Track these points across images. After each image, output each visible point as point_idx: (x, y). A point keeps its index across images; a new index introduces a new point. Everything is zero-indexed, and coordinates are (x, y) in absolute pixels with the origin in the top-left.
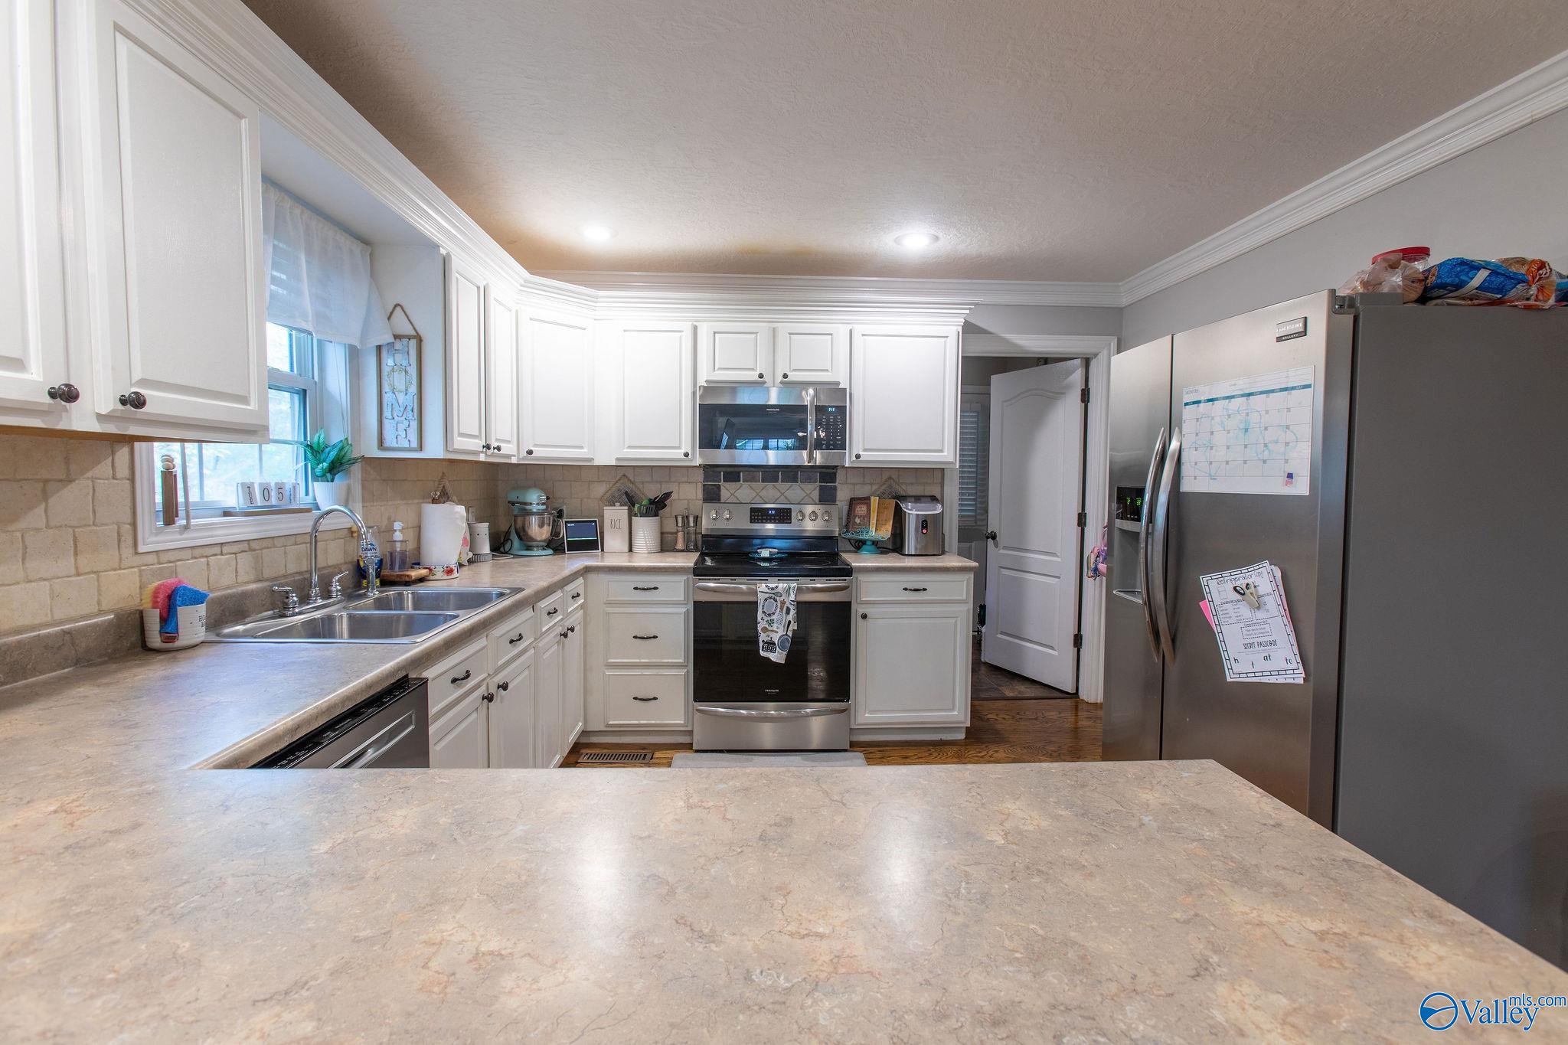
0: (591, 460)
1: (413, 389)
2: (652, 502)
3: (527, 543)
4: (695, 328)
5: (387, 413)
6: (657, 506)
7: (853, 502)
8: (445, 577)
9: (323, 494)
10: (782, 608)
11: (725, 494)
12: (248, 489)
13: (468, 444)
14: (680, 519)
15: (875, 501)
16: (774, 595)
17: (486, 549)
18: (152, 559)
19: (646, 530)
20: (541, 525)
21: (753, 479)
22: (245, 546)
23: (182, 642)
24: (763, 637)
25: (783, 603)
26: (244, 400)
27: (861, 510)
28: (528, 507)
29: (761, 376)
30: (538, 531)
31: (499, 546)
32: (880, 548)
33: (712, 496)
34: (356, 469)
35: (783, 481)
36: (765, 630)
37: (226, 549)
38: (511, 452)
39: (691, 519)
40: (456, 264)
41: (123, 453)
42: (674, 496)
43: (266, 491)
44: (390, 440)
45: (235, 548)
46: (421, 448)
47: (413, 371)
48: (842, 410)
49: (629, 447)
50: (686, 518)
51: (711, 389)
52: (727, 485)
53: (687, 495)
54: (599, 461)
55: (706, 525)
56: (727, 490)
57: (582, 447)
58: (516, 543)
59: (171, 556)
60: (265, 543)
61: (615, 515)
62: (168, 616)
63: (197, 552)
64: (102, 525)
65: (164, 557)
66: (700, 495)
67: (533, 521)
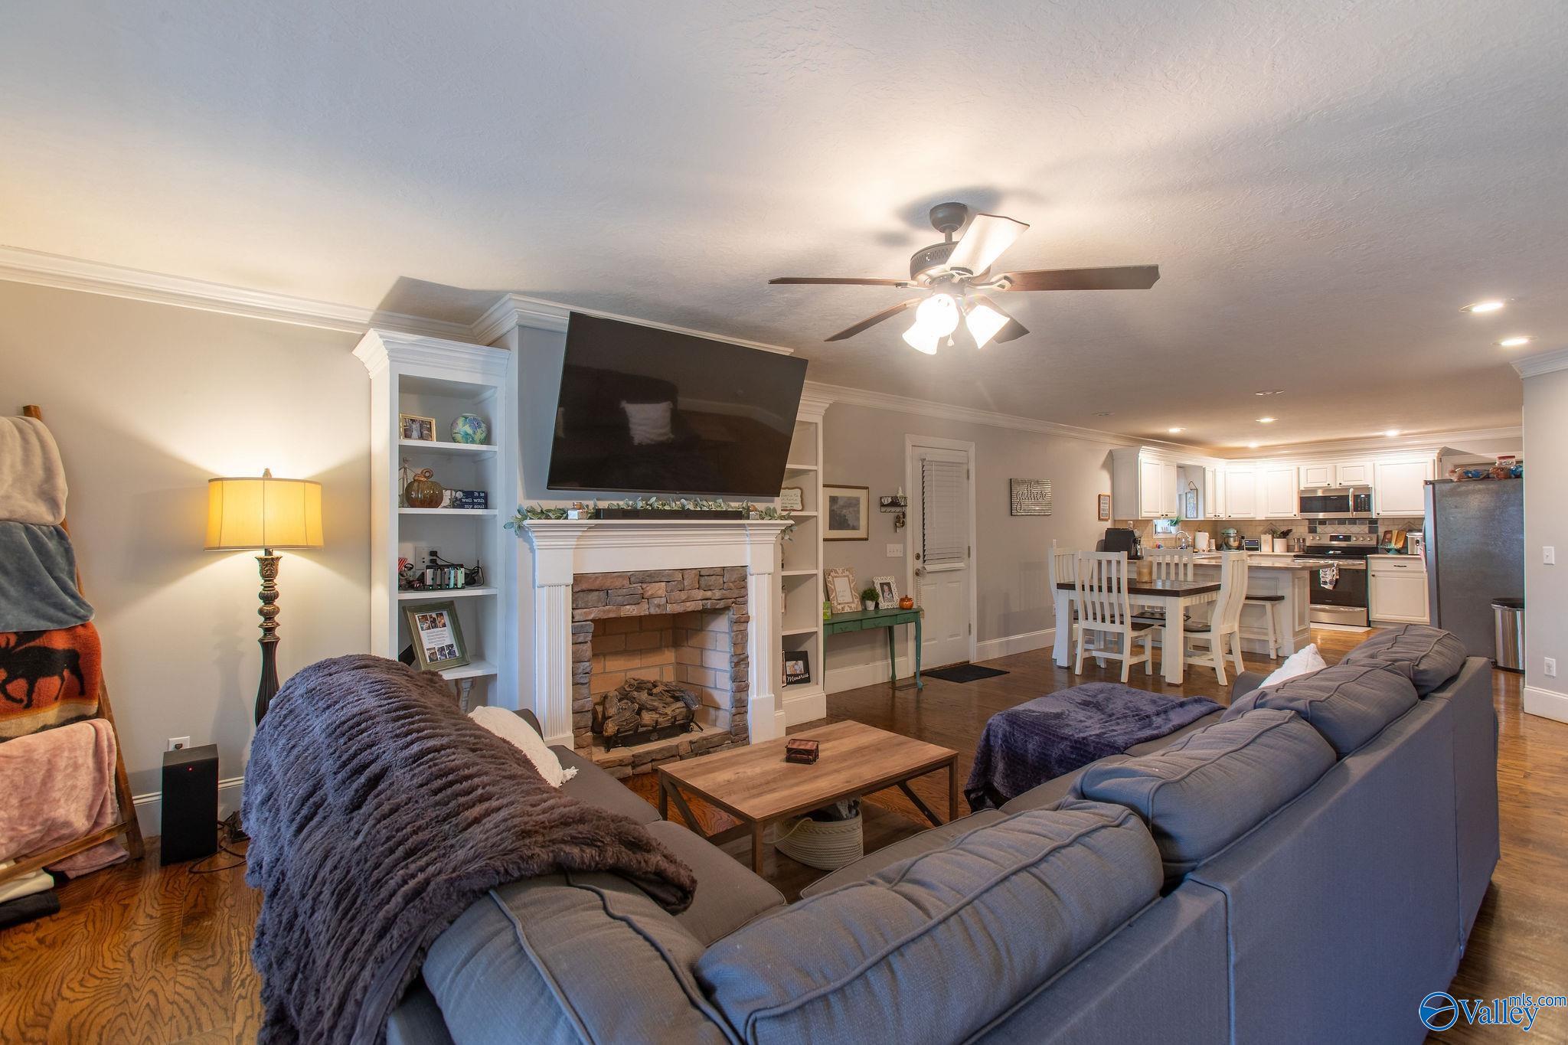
1: (1195, 502)
2: (1282, 533)
3: (1229, 548)
4: (1300, 469)
5: (1188, 508)
6: (1285, 534)
7: (1386, 533)
9: (1173, 529)
11: (1318, 530)
13: (1210, 516)
14: (1296, 539)
15: (1395, 533)
16: (1327, 565)
17: (1215, 548)
19: (1280, 545)
20: (1235, 541)
21: (1334, 524)
24: (1322, 579)
27: (1388, 536)
28: (1230, 534)
29: (1328, 485)
30: (1233, 543)
31: (1219, 548)
32: (1399, 551)
33: (1312, 530)
34: (1180, 524)
35: (1348, 524)
36: (1323, 577)
38: (1223, 517)
39: (1302, 539)
40: (1208, 470)
42: (1294, 531)
44: (1189, 516)
46: (1197, 517)
47: (1195, 498)
48: (1368, 496)
49: (1271, 513)
50: (1299, 538)
51: (1306, 491)
52: (1320, 526)
53: (1301, 531)
54: (1258, 518)
55: (1310, 541)
56: (1320, 528)
57: (1251, 513)
58: (1225, 547)
61: (1266, 538)
66: (1307, 531)
67: (1232, 539)
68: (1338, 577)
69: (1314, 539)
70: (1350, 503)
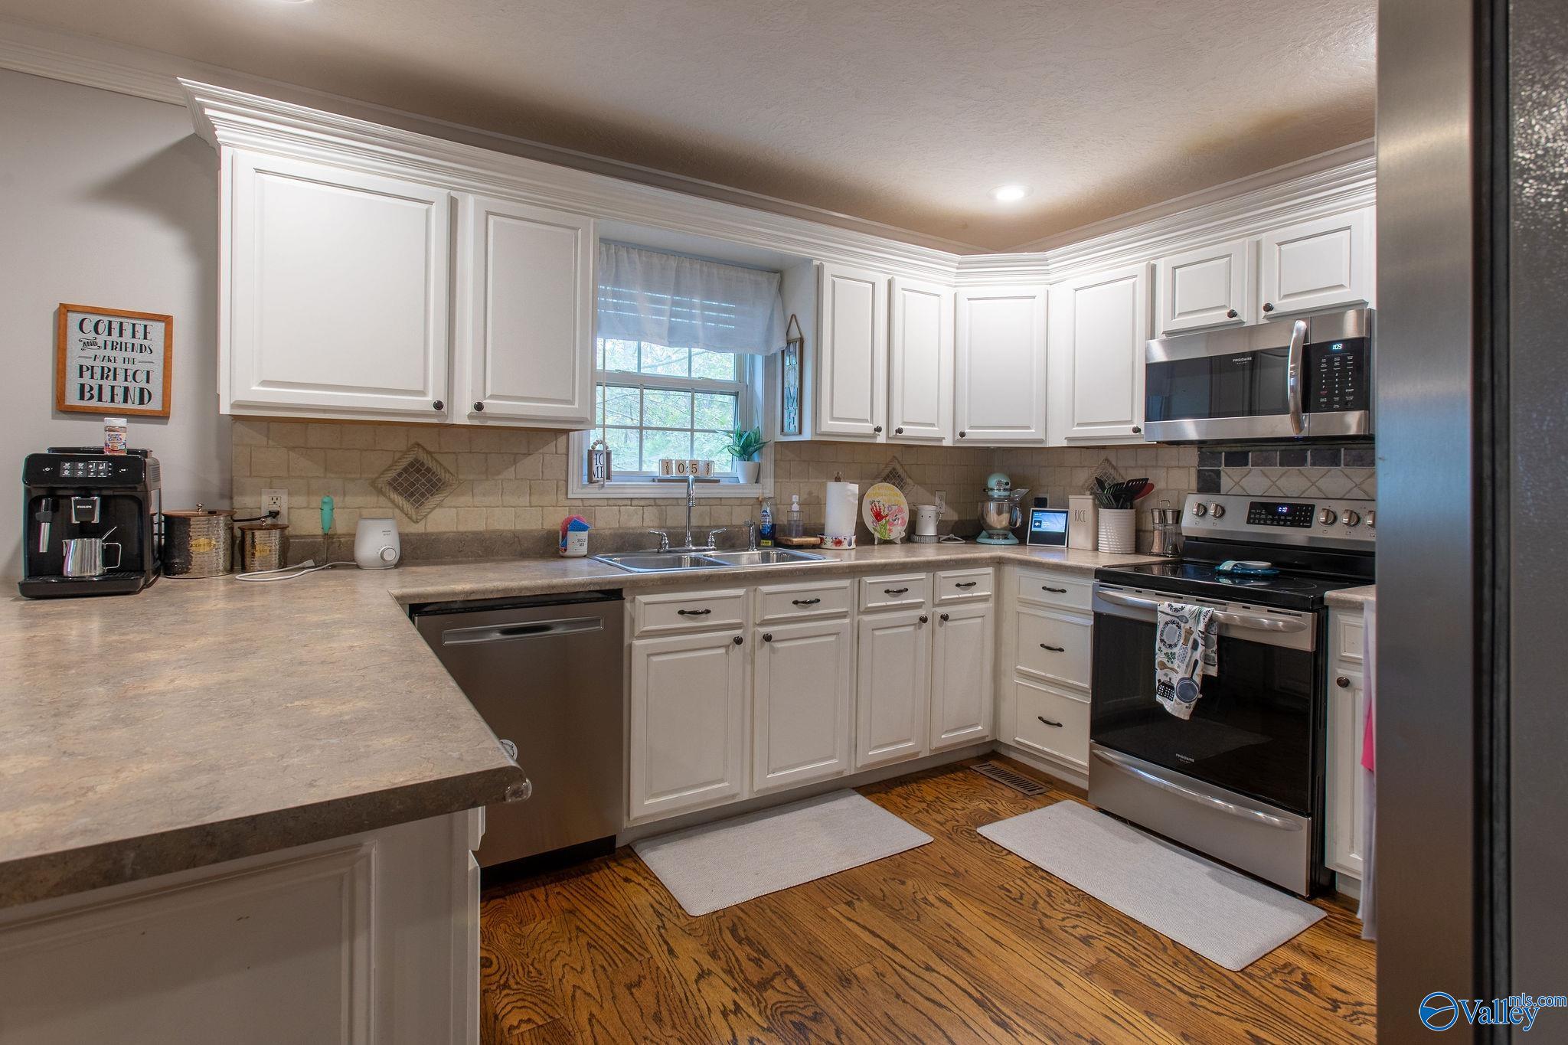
0: (1041, 441)
1: (798, 383)
4: (1153, 269)
8: (834, 547)
10: (1186, 640)
11: (1226, 482)
12: (666, 464)
13: (848, 427)
14: (1156, 514)
16: (1177, 620)
17: (930, 530)
18: (579, 503)
19: (1113, 525)
20: (1000, 512)
21: (1267, 462)
22: (652, 502)
23: (567, 553)
24: (1160, 675)
25: (1189, 632)
26: (572, 402)
28: (990, 493)
29: (1232, 314)
30: (997, 519)
33: (1209, 484)
35: (1313, 464)
36: (1163, 666)
37: (634, 502)
39: (1169, 515)
40: (829, 270)
41: (562, 439)
42: (1160, 485)
43: (681, 466)
44: (786, 427)
45: (642, 503)
46: (800, 432)
47: (798, 367)
49: (1079, 425)
50: (1163, 514)
52: (1230, 470)
53: (1175, 484)
54: (1052, 443)
55: (1190, 523)
57: (1028, 428)
59: (593, 503)
60: (669, 502)
62: (564, 536)
63: (611, 502)
64: (547, 480)
65: (587, 503)
66: (1193, 485)
67: (992, 506)
68: (1213, 671)
69: (1202, 511)
70: (1291, 382)
